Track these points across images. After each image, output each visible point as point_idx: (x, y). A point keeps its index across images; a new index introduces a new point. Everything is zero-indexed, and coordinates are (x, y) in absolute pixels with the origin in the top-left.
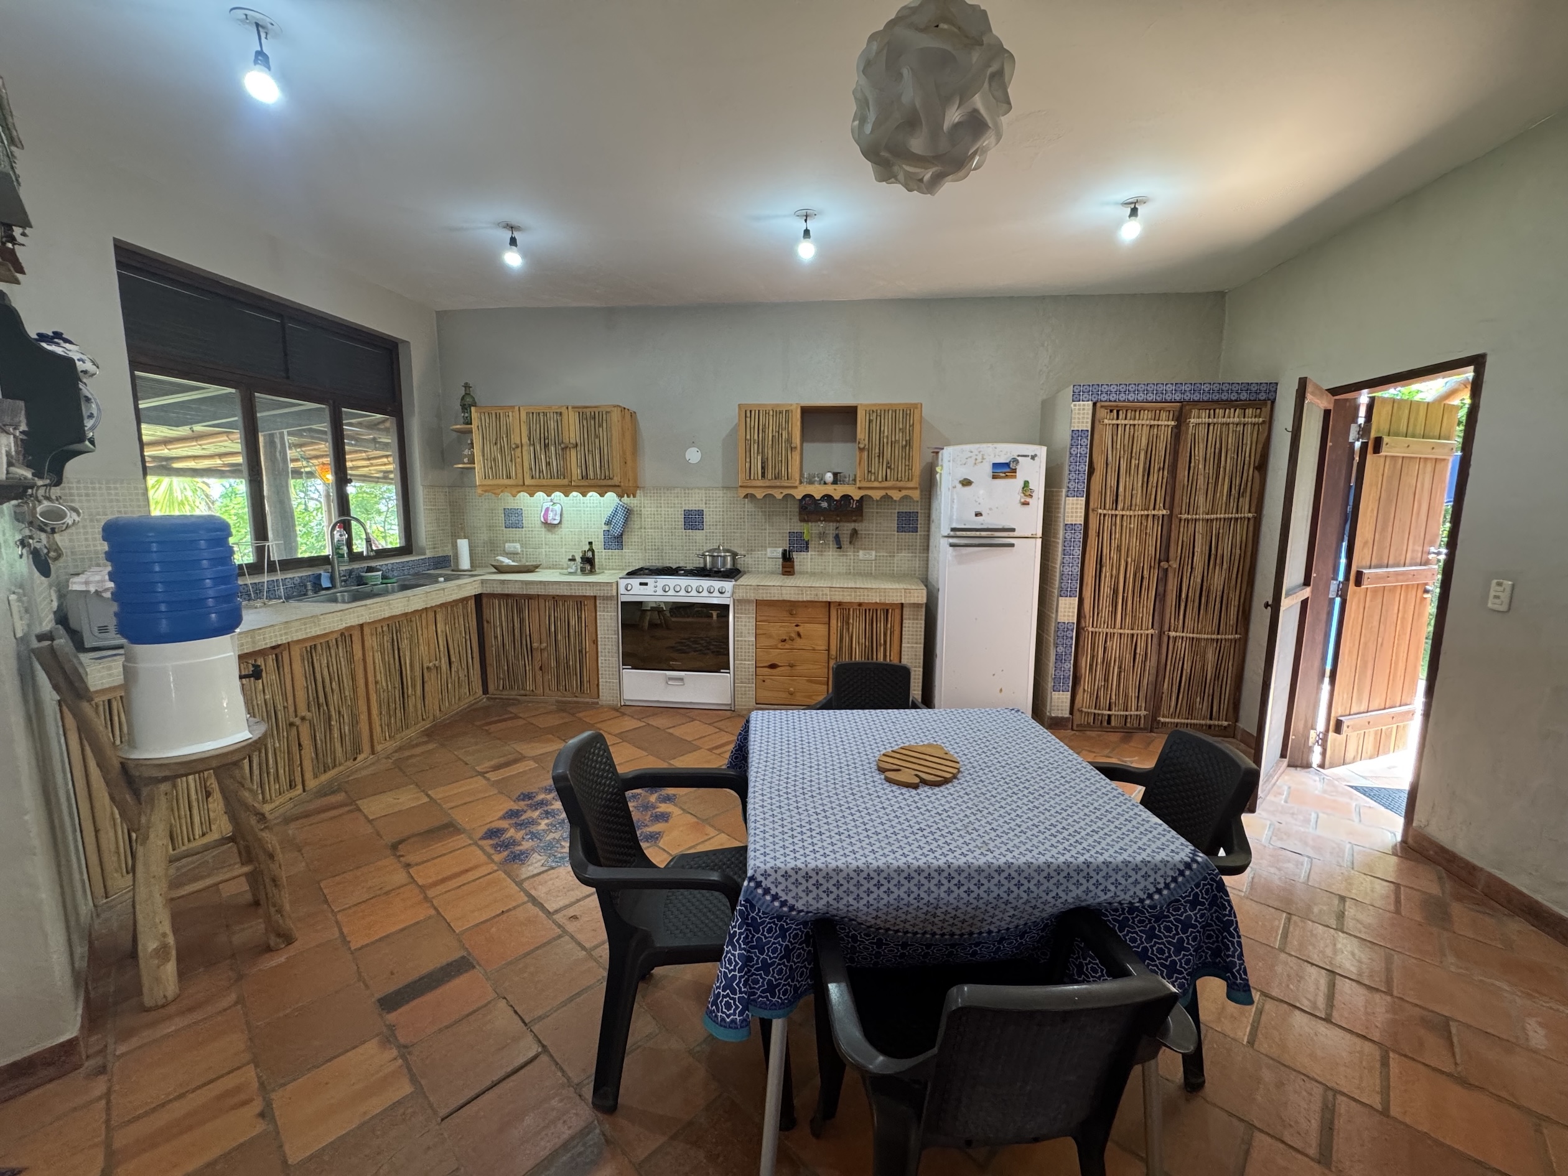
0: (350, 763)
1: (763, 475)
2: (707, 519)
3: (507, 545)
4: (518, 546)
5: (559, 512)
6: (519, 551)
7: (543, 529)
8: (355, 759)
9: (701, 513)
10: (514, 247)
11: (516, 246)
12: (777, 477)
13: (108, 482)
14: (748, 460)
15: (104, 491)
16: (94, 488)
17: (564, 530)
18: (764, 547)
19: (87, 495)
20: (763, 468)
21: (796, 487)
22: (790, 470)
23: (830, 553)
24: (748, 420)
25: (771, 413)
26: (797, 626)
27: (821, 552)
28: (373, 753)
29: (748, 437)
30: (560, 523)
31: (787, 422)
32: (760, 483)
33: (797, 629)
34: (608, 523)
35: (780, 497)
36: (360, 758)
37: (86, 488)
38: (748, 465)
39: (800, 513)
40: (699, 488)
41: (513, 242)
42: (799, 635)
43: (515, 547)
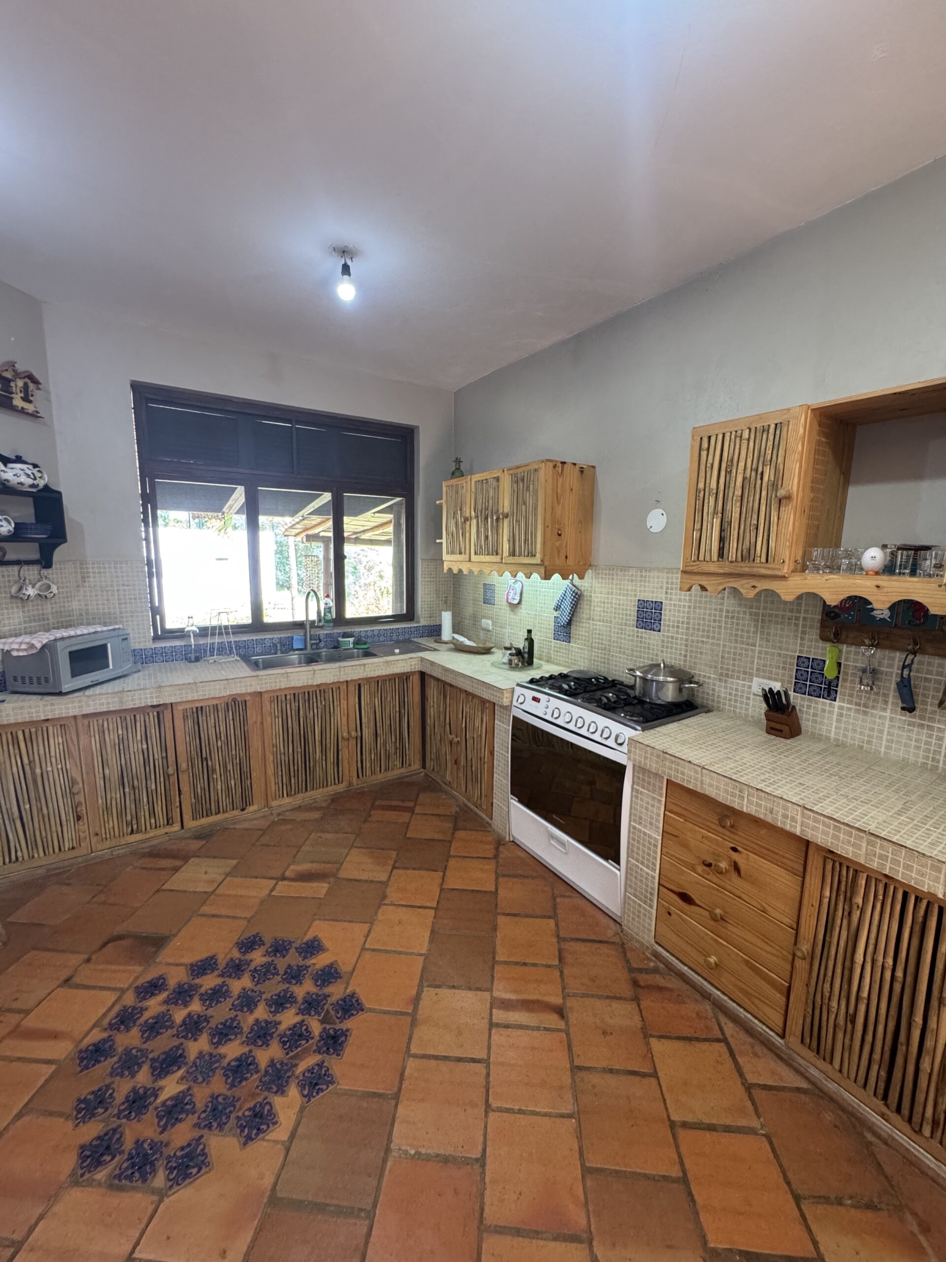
0: (236, 812)
1: (721, 554)
2: (666, 615)
3: (483, 620)
4: (490, 622)
5: (519, 591)
6: (491, 628)
7: (508, 608)
8: (243, 810)
9: (658, 606)
10: (346, 277)
11: (349, 275)
12: (747, 556)
13: (116, 563)
14: (698, 526)
15: (113, 570)
16: (105, 568)
17: (524, 609)
18: (748, 675)
19: (100, 573)
20: (722, 539)
21: (783, 578)
22: (772, 544)
23: (888, 714)
24: (704, 453)
25: (746, 435)
26: (734, 850)
27: (864, 707)
28: (267, 805)
29: (701, 485)
30: (520, 603)
31: (776, 447)
32: (712, 568)
33: (735, 856)
34: (557, 608)
35: (752, 594)
36: (251, 809)
37: (99, 568)
38: (696, 535)
39: (823, 626)
40: (659, 570)
41: (346, 270)
42: (736, 868)
43: (488, 624)
